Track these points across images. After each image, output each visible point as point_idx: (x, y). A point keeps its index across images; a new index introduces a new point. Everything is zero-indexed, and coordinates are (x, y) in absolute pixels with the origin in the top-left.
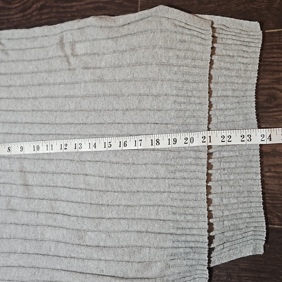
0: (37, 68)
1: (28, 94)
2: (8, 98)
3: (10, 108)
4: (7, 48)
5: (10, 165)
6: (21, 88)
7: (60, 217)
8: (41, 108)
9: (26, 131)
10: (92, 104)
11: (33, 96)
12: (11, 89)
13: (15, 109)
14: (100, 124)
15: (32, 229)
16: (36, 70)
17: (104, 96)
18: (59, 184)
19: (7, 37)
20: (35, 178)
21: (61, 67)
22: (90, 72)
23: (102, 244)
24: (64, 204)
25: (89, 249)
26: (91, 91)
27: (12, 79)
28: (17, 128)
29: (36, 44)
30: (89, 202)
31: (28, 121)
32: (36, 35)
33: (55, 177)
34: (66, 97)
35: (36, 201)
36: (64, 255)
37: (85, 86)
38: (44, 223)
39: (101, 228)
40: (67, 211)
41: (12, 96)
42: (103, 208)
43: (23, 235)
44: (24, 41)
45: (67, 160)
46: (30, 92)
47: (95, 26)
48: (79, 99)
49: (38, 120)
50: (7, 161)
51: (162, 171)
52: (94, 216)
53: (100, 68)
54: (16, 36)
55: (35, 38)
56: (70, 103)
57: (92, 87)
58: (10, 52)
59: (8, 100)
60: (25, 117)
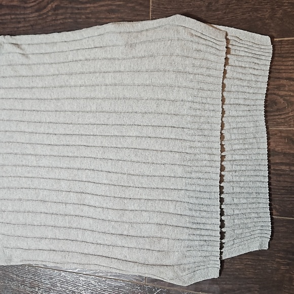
0: (58, 70)
1: (50, 95)
2: (31, 99)
3: (33, 109)
4: (27, 53)
5: (37, 161)
6: (43, 89)
7: (86, 208)
8: (63, 109)
9: (51, 131)
10: (113, 105)
11: (55, 97)
12: (34, 90)
13: (39, 109)
14: (121, 125)
15: (60, 218)
16: (57, 73)
17: (124, 99)
18: (84, 180)
19: (27, 43)
20: (61, 173)
21: (82, 70)
22: (110, 76)
23: (125, 233)
24: (89, 197)
25: (113, 237)
26: (111, 93)
27: (34, 80)
28: (42, 128)
29: (55, 49)
30: (113, 195)
31: (51, 121)
32: (55, 41)
33: (80, 172)
34: (87, 98)
35: (64, 193)
36: (91, 242)
37: (106, 89)
38: (72, 213)
39: (124, 219)
40: (92, 203)
41: (35, 97)
42: (126, 201)
43: (52, 223)
44: (44, 46)
45: (91, 157)
46: (52, 94)
47: (114, 32)
48: (100, 101)
49: (61, 120)
50: (33, 158)
51: (179, 171)
52: (118, 208)
53: (120, 72)
54: (36, 42)
55: (55, 43)
56: (91, 105)
57: (113, 90)
58: (30, 56)
59: (31, 101)
60: (49, 117)
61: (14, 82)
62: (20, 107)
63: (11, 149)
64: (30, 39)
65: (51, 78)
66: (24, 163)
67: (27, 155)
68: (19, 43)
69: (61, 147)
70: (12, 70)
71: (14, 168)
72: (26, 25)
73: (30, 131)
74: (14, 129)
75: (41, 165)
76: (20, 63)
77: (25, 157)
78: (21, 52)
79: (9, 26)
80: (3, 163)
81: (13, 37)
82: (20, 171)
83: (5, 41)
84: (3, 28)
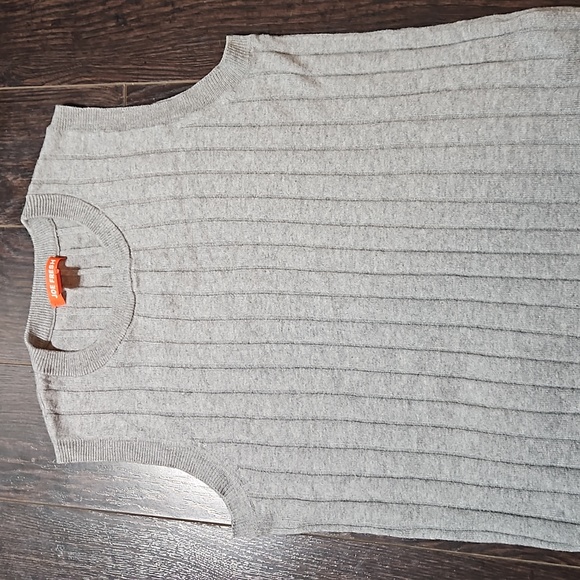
0: (391, 112)
1: (371, 165)
2: (319, 174)
3: (326, 195)
4: (314, 73)
5: (335, 309)
7: (462, 411)
8: (404, 196)
9: (373, 243)
10: (530, 188)
11: (383, 170)
12: (328, 155)
13: (340, 196)
14: (548, 230)
15: (396, 432)
16: (388, 117)
17: (556, 173)
18: (456, 348)
19: (312, 51)
20: (398, 335)
21: (451, 112)
22: (524, 124)
23: (562, 463)
24: (470, 385)
25: (533, 472)
26: (526, 161)
28: (350, 237)
29: (385, 65)
30: (531, 382)
31: (373, 222)
32: (385, 47)
33: (445, 334)
34: (463, 173)
35: (404, 378)
36: (472, 482)
37: (512, 152)
38: (426, 420)
39: (559, 434)
40: (478, 399)
41: (330, 169)
42: (563, 395)
43: (376, 443)
44: (356, 58)
45: (472, 301)
46: (376, 162)
47: (541, 29)
48: (496, 178)
49: (400, 219)
50: (326, 301)
52: (543, 409)
53: (547, 115)
54: (334, 48)
55: (384, 53)
56: (475, 186)
57: (530, 154)
58: (321, 80)
59: (321, 179)
60: (367, 213)
61: (279, 137)
62: (294, 192)
63: (271, 282)
64: (321, 43)
65: (374, 129)
66: (302, 314)
67: (310, 295)
68: (292, 51)
69: (398, 279)
70: (275, 110)
71: (278, 325)
72: (307, 12)
73: (318, 242)
74: (277, 239)
75: (346, 317)
76: (296, 95)
77: (304, 299)
78: (299, 70)
79: (263, 15)
80: (249, 313)
81: (277, 37)
82: (293, 330)
83: (259, 47)
84: (248, 18)
